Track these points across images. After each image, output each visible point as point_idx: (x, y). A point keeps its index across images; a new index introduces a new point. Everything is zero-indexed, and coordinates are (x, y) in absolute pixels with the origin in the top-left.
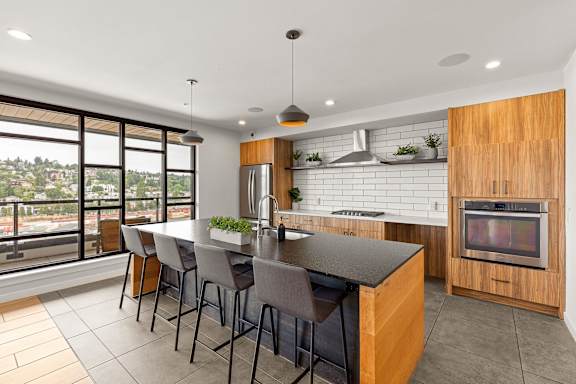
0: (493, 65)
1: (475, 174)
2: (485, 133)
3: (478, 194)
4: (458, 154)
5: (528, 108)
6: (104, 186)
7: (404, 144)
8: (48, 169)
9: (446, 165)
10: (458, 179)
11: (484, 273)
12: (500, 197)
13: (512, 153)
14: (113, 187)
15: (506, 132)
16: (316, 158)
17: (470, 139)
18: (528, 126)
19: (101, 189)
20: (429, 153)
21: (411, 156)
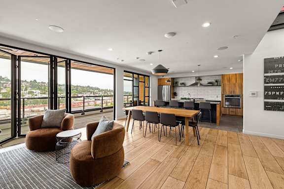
0: (231, 68)
1: (227, 89)
2: (229, 80)
3: (228, 93)
4: (224, 85)
5: (238, 76)
6: (34, 91)
7: (209, 81)
8: (2, 82)
9: (220, 87)
10: (223, 90)
11: (229, 110)
12: (232, 94)
13: (235, 85)
14: (39, 91)
15: (233, 81)
16: (183, 84)
17: (226, 82)
18: (238, 80)
19: (33, 92)
20: (216, 83)
21: (211, 84)
